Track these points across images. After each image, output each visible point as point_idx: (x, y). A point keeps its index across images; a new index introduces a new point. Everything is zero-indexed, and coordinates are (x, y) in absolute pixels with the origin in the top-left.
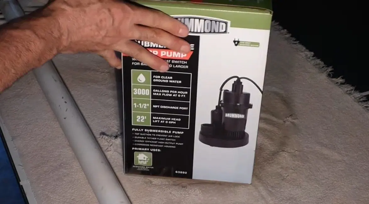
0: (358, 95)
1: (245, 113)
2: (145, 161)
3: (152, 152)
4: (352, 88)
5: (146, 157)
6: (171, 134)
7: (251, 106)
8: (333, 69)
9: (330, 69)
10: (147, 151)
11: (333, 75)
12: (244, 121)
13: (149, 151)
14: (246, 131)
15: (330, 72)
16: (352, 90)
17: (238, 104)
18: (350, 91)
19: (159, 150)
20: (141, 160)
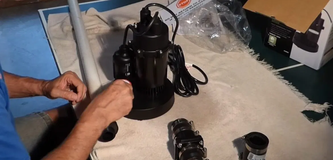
0: (275, 71)
1: (320, 32)
2: (273, 41)
3: (277, 37)
4: (271, 67)
5: (274, 39)
6: (286, 31)
7: (323, 28)
8: (259, 55)
9: (258, 55)
10: (274, 36)
11: (260, 59)
12: (318, 36)
13: (276, 37)
14: (318, 43)
15: (258, 57)
16: (271, 68)
17: (317, 25)
18: (270, 68)
19: (280, 37)
20: (271, 40)
